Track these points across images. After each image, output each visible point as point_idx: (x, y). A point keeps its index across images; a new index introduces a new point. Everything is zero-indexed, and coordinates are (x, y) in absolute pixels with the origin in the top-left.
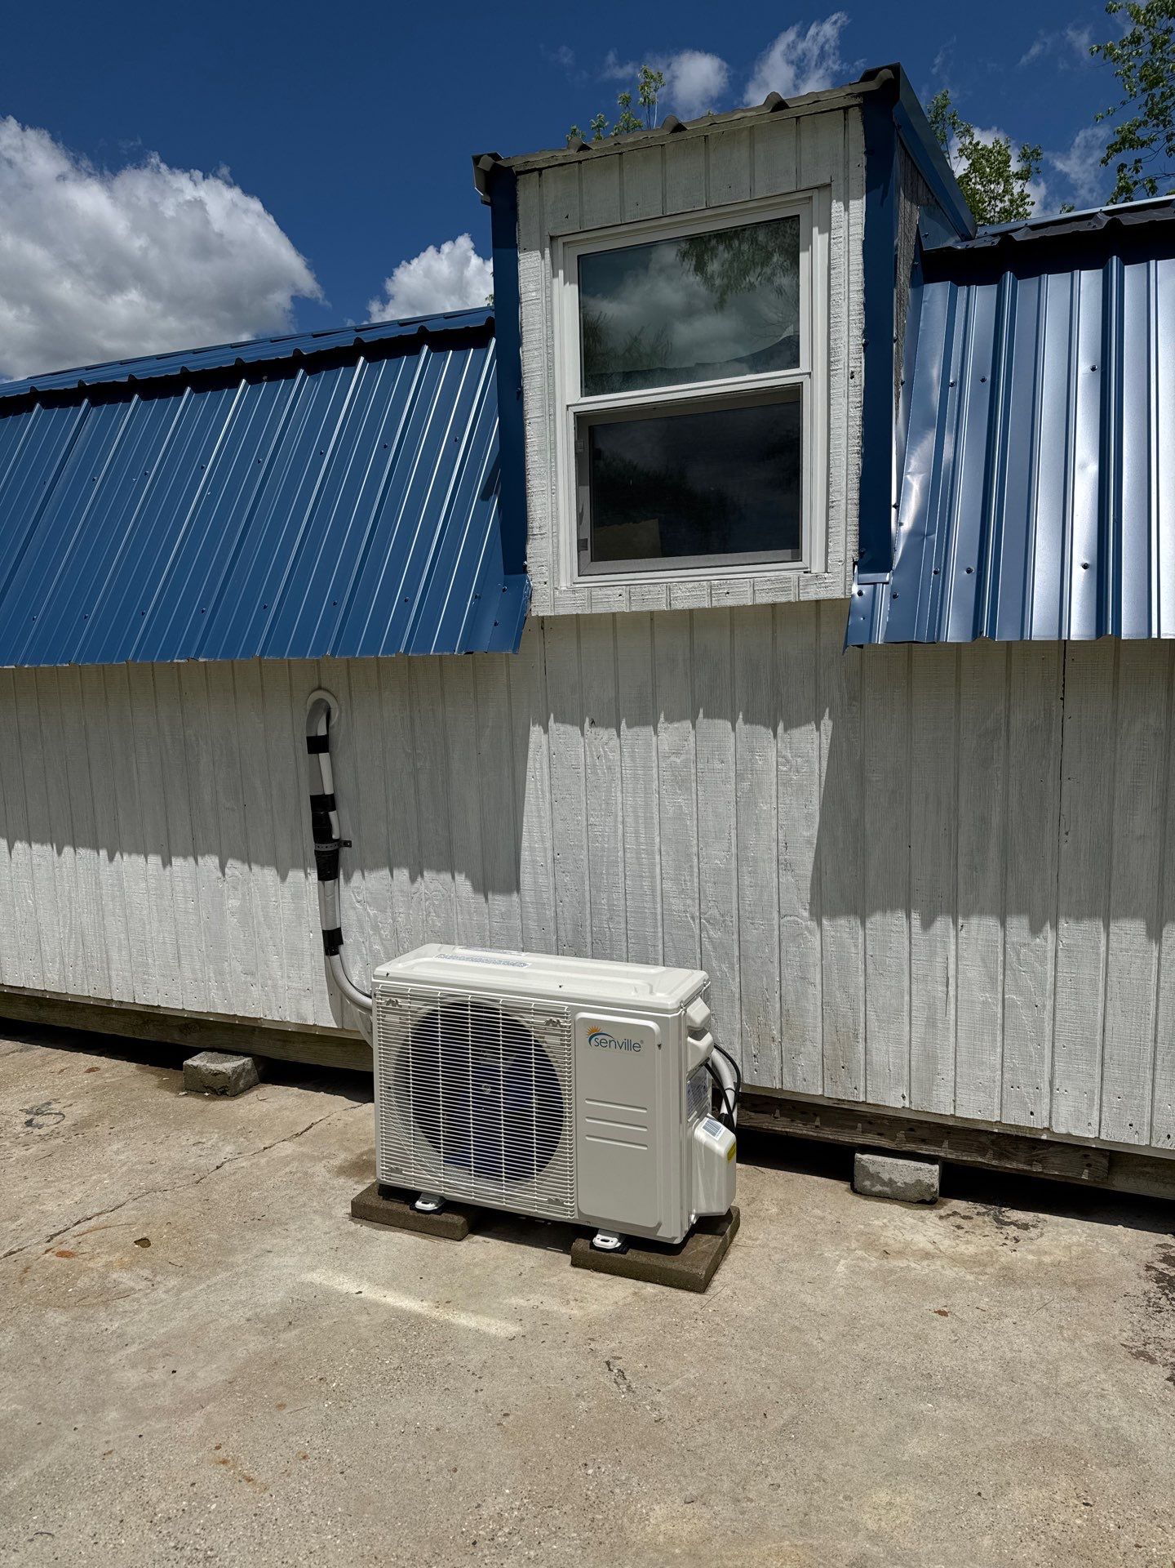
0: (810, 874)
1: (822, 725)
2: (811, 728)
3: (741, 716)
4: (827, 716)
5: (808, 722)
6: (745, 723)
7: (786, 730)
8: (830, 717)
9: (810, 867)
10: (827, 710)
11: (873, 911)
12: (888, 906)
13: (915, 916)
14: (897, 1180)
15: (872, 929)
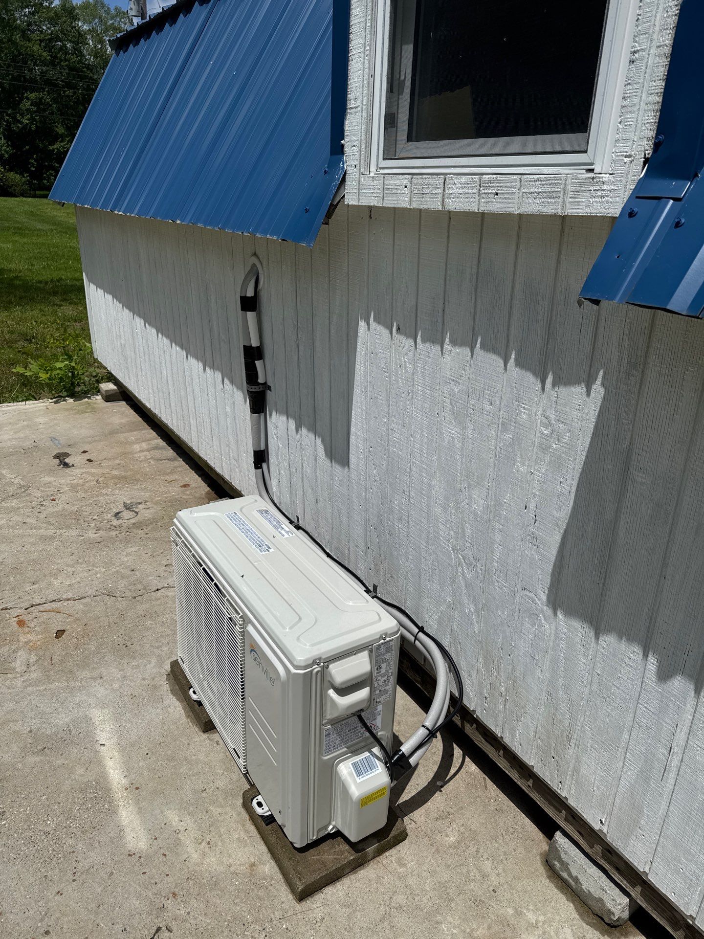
0: (553, 558)
1: (593, 390)
2: (580, 391)
3: (513, 356)
4: (599, 382)
5: (578, 382)
6: (516, 366)
7: (554, 385)
8: (603, 384)
9: (554, 552)
10: (601, 373)
11: (609, 630)
12: (626, 634)
13: (652, 659)
14: (583, 883)
15: (604, 648)
